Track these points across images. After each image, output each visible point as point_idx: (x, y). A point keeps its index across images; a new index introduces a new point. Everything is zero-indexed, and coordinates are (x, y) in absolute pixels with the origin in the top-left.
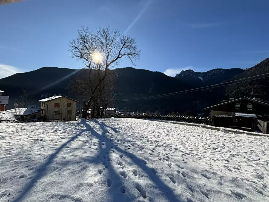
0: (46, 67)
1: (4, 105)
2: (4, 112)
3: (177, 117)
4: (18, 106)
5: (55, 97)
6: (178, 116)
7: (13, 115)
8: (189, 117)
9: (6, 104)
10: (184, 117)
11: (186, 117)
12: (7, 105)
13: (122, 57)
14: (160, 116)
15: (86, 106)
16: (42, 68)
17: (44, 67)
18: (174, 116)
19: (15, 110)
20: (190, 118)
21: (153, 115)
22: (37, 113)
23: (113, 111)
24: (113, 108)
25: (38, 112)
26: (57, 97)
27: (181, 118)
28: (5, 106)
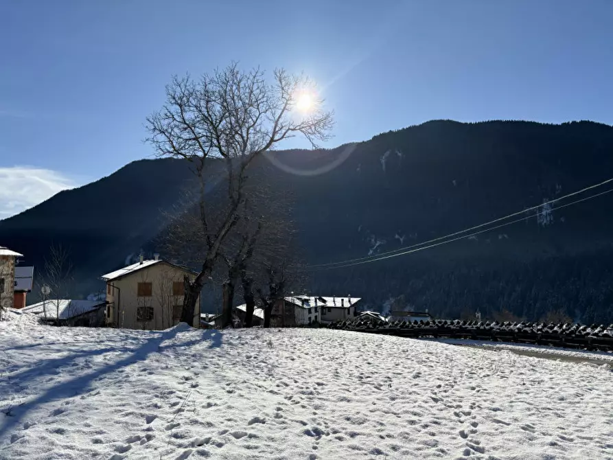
0: (139, 161)
1: (22, 291)
2: (20, 311)
3: (556, 332)
4: (50, 294)
5: (141, 264)
6: (561, 327)
7: (37, 317)
8: (603, 329)
9: (26, 290)
10: (584, 330)
11: (589, 330)
12: (29, 291)
13: (283, 137)
14: (492, 328)
15: (192, 288)
16: (127, 166)
17: (133, 162)
18: (545, 326)
19: (44, 304)
20: (606, 335)
21: (465, 323)
22: (91, 314)
23: (349, 309)
24: (346, 299)
25: (94, 311)
26: (147, 263)
27: (572, 332)
28: (25, 294)
